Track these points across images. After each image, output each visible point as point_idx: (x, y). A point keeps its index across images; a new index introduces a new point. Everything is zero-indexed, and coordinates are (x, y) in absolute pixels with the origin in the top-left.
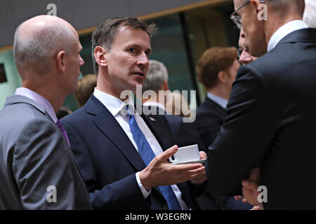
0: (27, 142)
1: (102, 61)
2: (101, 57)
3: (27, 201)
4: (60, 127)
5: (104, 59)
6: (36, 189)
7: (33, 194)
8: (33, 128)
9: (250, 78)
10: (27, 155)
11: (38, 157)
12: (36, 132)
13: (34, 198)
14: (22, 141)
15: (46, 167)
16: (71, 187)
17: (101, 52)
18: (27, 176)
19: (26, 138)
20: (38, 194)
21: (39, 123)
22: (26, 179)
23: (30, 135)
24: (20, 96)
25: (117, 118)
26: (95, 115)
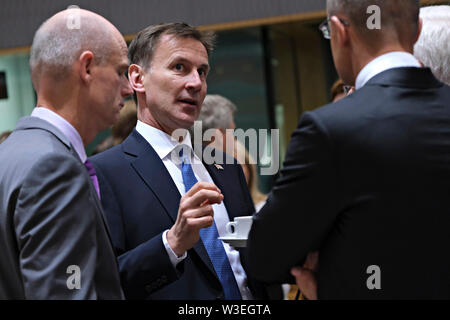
0: (38, 184)
1: (138, 85)
2: (138, 80)
3: (28, 266)
4: (88, 169)
5: (141, 83)
6: (43, 251)
7: (36, 258)
8: (50, 164)
9: (311, 132)
10: (36, 202)
11: (51, 207)
12: (53, 171)
13: (38, 263)
14: (31, 182)
15: (60, 222)
16: (93, 255)
17: (137, 71)
18: (32, 232)
19: (38, 179)
20: (44, 258)
21: (59, 160)
22: (29, 236)
23: (44, 174)
24: (38, 119)
25: (165, 162)
26: (135, 156)
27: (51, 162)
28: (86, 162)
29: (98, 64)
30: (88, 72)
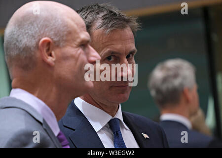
25: (99, 135)
26: (74, 130)
27: (23, 138)
28: (59, 134)
29: (58, 46)
30: (51, 55)
